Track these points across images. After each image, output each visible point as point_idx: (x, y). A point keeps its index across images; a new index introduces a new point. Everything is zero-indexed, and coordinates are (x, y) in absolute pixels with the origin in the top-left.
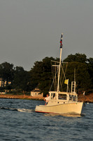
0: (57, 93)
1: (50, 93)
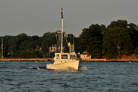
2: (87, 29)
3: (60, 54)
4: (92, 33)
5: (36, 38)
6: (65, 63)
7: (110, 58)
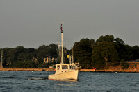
2: (78, 43)
3: (61, 65)
4: (82, 46)
5: (32, 50)
7: (99, 69)
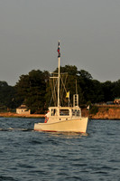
0: (58, 108)
1: (50, 108)
6: (66, 122)
